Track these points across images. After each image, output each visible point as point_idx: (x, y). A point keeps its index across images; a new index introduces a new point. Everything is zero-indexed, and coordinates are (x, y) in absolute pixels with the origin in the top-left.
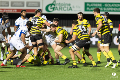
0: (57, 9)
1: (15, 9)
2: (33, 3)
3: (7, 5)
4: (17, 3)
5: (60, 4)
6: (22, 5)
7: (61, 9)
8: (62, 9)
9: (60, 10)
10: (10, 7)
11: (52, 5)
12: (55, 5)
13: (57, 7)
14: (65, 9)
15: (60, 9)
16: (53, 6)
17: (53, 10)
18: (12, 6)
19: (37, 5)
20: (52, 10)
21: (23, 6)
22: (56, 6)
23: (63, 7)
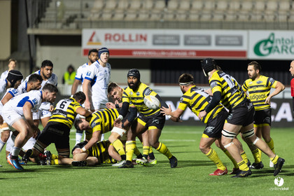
0: (278, 51)
1: (192, 51)
2: (229, 39)
3: (176, 42)
4: (196, 38)
5: (283, 39)
6: (206, 42)
7: (286, 51)
8: (288, 51)
9: (284, 52)
10: (182, 47)
11: (266, 41)
12: (272, 42)
13: (277, 47)
14: (293, 49)
15: (282, 49)
16: (269, 45)
17: (270, 52)
18: (186, 44)
19: (238, 42)
20: (267, 52)
21: (209, 44)
22: (274, 45)
23: (289, 46)
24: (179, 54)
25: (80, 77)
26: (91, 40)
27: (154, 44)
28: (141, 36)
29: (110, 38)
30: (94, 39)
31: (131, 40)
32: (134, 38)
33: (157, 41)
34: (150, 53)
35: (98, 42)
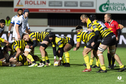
0: (111, 9)
1: (68, 9)
2: (87, 3)
3: (60, 5)
4: (71, 3)
5: (113, 3)
6: (75, 5)
8: (116, 9)
9: (114, 10)
10: (63, 7)
11: (105, 5)
12: (108, 5)
13: (110, 7)
14: (119, 9)
15: (113, 8)
16: (107, 6)
17: (107, 10)
18: (65, 6)
19: (91, 5)
20: (105, 10)
21: (77, 6)
22: (109, 6)
23: (117, 7)
24: (62, 11)
25: (13, 22)
26: (18, 4)
27: (49, 6)
28: (43, 2)
29: (27, 3)
30: (20, 3)
31: (38, 4)
32: (39, 3)
33: (51, 5)
34: (47, 10)
35: (22, 5)
